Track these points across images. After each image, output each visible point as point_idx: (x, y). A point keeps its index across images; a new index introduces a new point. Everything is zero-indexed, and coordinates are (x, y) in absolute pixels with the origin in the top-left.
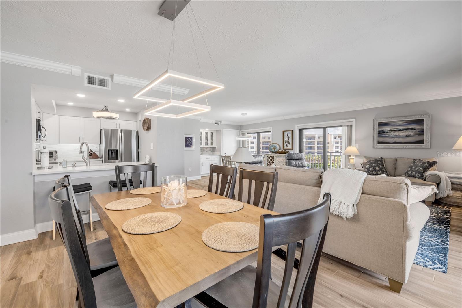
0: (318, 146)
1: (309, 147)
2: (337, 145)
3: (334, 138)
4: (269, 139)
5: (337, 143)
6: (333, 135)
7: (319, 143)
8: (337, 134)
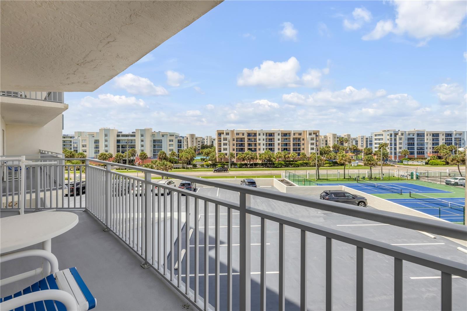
0: (294, 142)
1: (284, 144)
2: (312, 142)
3: (309, 135)
4: (243, 135)
5: (312, 139)
6: (309, 131)
7: (295, 140)
8: (312, 131)
